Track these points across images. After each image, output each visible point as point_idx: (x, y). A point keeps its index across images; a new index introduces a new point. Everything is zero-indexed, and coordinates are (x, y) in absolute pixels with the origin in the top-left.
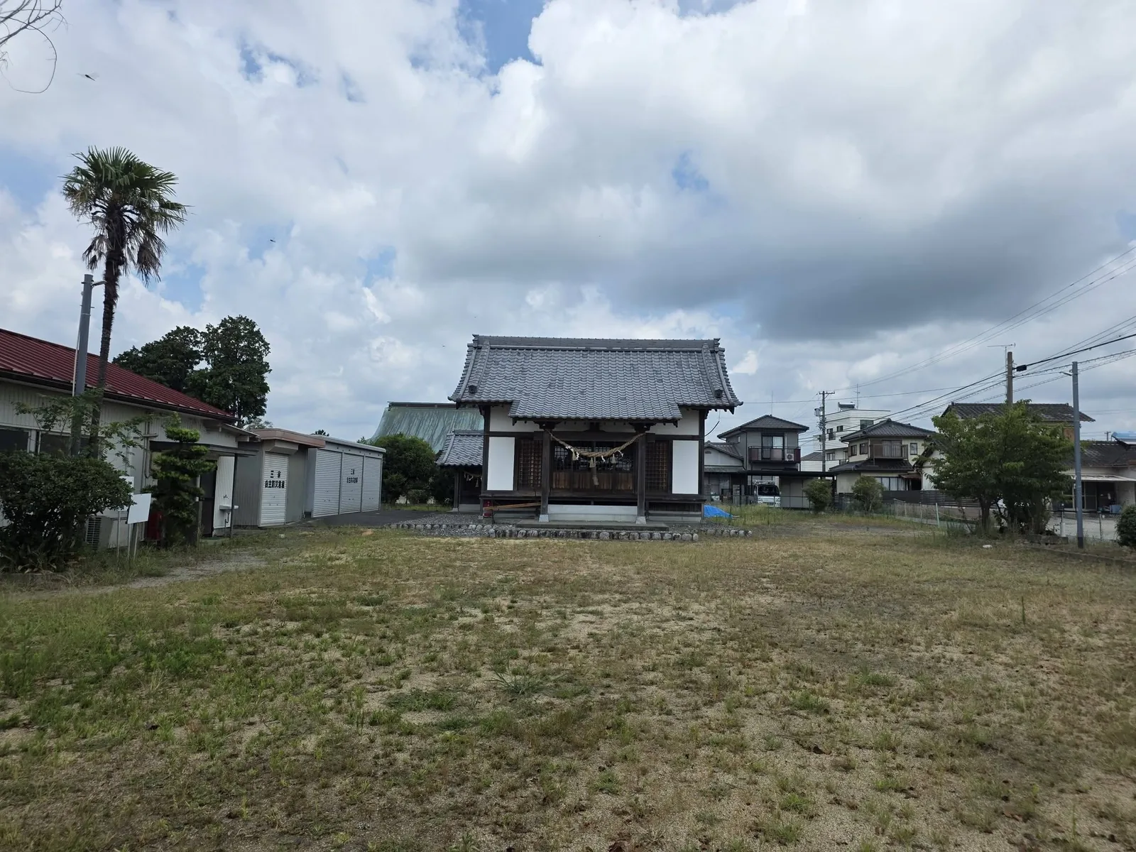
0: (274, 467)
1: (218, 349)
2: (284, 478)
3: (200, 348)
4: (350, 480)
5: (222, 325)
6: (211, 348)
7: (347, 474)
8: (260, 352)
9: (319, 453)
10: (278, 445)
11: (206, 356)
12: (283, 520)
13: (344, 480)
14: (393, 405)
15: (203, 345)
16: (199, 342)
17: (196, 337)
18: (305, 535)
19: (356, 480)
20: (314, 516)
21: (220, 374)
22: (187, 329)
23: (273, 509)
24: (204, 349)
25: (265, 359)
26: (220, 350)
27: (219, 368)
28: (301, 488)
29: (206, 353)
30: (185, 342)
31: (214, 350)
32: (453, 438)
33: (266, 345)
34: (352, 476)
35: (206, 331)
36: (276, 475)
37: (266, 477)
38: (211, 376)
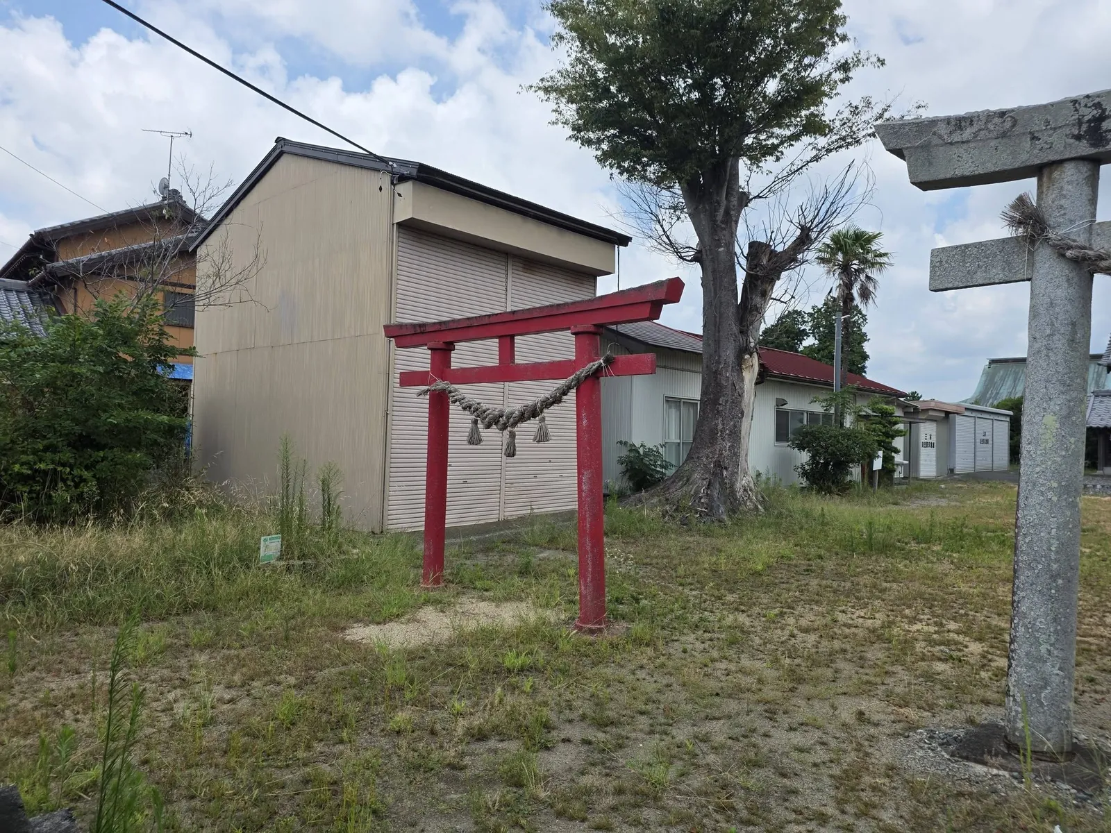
0: (927, 431)
1: (822, 326)
2: (934, 440)
3: (807, 327)
4: (983, 442)
5: (825, 304)
6: (816, 327)
7: (980, 436)
8: (860, 324)
9: (958, 418)
10: (931, 413)
11: (813, 333)
12: (935, 474)
13: (978, 442)
14: (993, 362)
15: (810, 324)
16: (807, 322)
17: (803, 317)
18: (961, 487)
19: (987, 442)
20: (957, 472)
21: (827, 347)
22: (796, 312)
23: (928, 467)
24: (812, 326)
25: (864, 330)
26: (825, 327)
27: (825, 342)
28: (946, 447)
29: (813, 330)
30: (795, 322)
31: (819, 327)
32: (1092, 399)
33: (864, 316)
34: (985, 438)
35: (811, 311)
36: (928, 437)
37: (922, 439)
38: (819, 350)
